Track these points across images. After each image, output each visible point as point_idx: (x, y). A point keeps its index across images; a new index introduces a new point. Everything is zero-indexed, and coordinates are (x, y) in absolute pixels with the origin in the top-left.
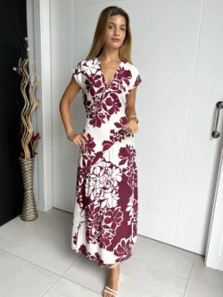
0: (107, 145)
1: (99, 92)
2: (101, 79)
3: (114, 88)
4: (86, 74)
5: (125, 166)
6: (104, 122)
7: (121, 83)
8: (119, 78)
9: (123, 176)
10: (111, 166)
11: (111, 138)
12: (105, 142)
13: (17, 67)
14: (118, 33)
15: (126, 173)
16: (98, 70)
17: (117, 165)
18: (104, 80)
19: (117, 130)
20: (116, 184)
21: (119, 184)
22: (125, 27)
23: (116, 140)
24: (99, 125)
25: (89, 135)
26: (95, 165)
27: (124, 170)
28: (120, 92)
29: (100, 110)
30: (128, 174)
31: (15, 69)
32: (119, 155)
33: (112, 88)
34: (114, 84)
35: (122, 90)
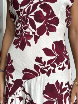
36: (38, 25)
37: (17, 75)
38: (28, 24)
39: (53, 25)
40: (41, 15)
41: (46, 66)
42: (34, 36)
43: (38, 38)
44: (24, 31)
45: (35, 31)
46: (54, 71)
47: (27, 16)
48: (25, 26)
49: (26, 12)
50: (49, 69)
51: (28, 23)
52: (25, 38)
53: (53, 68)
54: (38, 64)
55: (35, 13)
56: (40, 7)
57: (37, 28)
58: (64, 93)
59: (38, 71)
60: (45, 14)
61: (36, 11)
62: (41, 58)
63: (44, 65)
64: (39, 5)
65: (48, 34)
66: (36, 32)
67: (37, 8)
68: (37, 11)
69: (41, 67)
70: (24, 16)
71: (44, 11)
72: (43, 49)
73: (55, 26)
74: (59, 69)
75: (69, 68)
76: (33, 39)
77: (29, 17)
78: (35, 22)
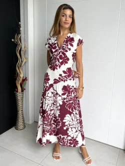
0: (56, 81)
1: (55, 52)
2: (56, 45)
5: (65, 96)
6: (57, 69)
8: (67, 42)
9: (63, 102)
10: (57, 94)
11: (59, 78)
12: (55, 79)
13: (14, 39)
14: (68, 19)
15: (65, 100)
17: (61, 95)
18: (58, 45)
19: (64, 75)
20: (58, 105)
21: (60, 105)
22: (72, 16)
23: (62, 80)
24: (54, 70)
25: (47, 73)
26: (48, 92)
27: (64, 99)
29: (56, 62)
30: (66, 101)
31: (13, 40)
32: (63, 89)
33: (63, 49)
34: (64, 47)
35: (68, 50)
36: (61, 61)
37: (51, 82)
38: (57, 60)
39: (67, 61)
42: (59, 65)
45: (59, 63)
46: (67, 80)
52: (55, 66)
58: (71, 90)
59: (60, 80)
60: (63, 56)
62: (62, 74)
63: (63, 77)
65: (65, 65)
68: (60, 55)
69: (61, 78)
75: (74, 80)
77: (57, 57)
78: (60, 59)
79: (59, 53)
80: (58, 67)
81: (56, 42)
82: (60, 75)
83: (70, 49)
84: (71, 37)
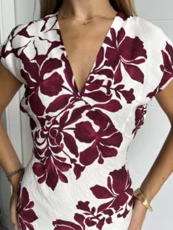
1: (53, 107)
2: (60, 71)
3: (98, 96)
4: (23, 57)
6: (65, 180)
7: (119, 78)
8: (113, 62)
16: (55, 44)
18: (69, 72)
19: (95, 202)
23: (90, 223)
24: (52, 185)
28: (115, 107)
29: (58, 150)
33: (94, 96)
34: (99, 83)
35: (123, 101)
36: (82, 147)
38: (62, 144)
39: (112, 147)
40: (88, 129)
41: (96, 214)
42: (73, 165)
43: (83, 169)
44: (54, 154)
45: (77, 157)
46: (109, 221)
47: (60, 129)
48: (55, 146)
49: (59, 121)
50: (101, 218)
51: (62, 141)
52: (57, 168)
53: (107, 216)
54: (81, 212)
55: (76, 125)
56: (87, 115)
57: (81, 153)
59: (81, 222)
60: (96, 128)
61: (79, 121)
62: (88, 203)
63: (92, 213)
64: (87, 111)
65: (101, 162)
66: (78, 159)
67: (80, 117)
68: (82, 123)
69: (86, 217)
70: (54, 128)
71: (96, 123)
72: (92, 189)
73: (116, 148)
74: (119, 216)
76: (71, 170)
77: (64, 131)
78: (77, 141)
79: (77, 114)
80: (70, 174)
81: (56, 54)
82: (82, 205)
83: (130, 96)
84: (130, 33)
